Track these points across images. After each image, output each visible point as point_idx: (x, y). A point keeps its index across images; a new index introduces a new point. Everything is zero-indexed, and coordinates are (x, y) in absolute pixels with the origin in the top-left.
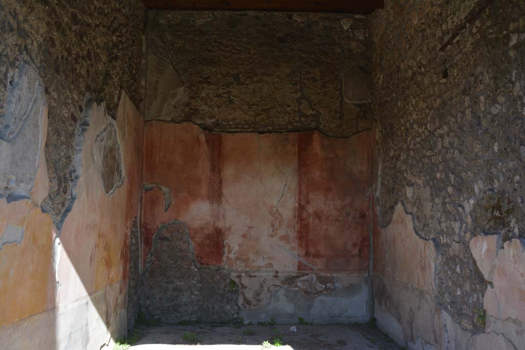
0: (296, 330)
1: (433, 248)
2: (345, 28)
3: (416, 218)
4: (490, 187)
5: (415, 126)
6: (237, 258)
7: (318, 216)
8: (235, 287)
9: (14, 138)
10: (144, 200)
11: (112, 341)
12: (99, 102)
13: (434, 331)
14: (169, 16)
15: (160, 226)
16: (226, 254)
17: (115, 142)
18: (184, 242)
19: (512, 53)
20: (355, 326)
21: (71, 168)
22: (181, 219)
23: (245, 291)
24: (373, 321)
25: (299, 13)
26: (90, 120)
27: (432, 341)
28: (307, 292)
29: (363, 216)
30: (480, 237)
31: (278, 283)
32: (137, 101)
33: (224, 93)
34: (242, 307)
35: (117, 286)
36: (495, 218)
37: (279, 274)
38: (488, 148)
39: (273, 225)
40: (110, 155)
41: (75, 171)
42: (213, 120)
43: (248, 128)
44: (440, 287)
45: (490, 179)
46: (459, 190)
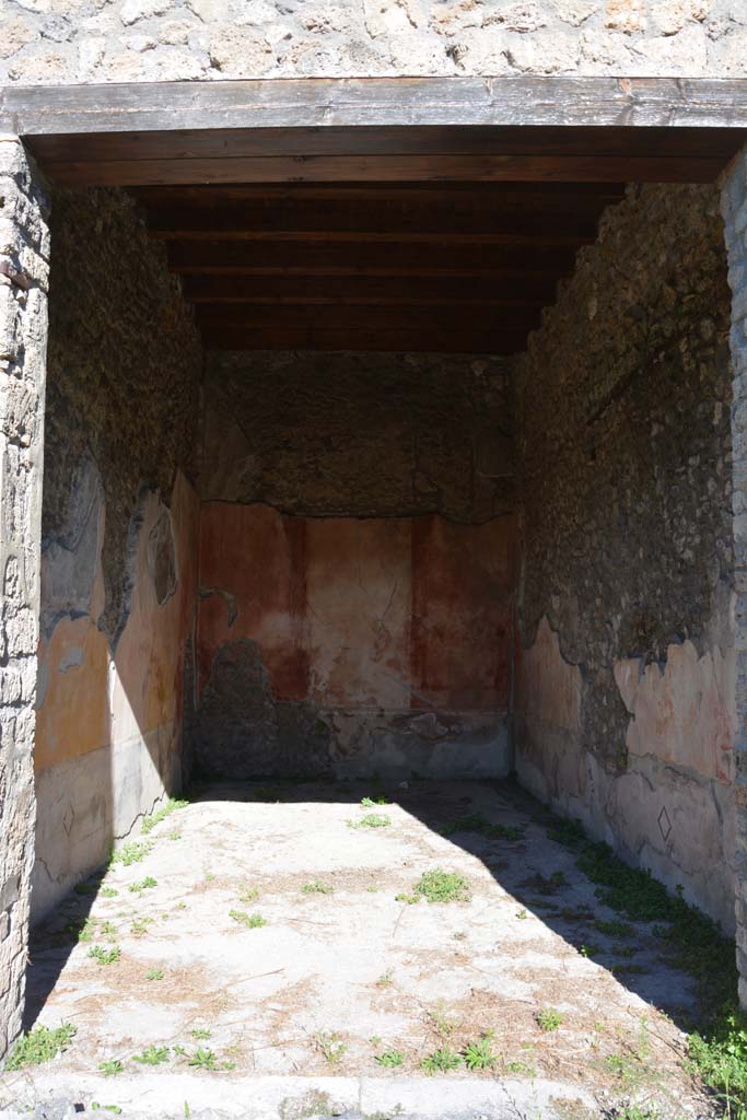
0: (407, 787)
1: (579, 675)
2: (478, 374)
3: (562, 636)
4: (636, 600)
5: (563, 516)
6: (327, 691)
7: (439, 633)
8: (324, 731)
9: (77, 546)
10: (199, 611)
11: (166, 797)
12: (153, 487)
13: (579, 779)
14: (234, 357)
15: (221, 646)
16: (313, 686)
17: (169, 537)
18: (255, 669)
19: (653, 444)
20: (489, 781)
21: (124, 575)
22: (251, 637)
23: (339, 735)
24: (513, 774)
25: (412, 353)
26: (145, 514)
27: (577, 794)
28: (424, 738)
29: (501, 633)
30: (624, 661)
31: (383, 725)
32: (192, 478)
33: (310, 463)
34: (335, 758)
35: (170, 725)
36: (639, 637)
37: (386, 713)
38: (634, 553)
39: (376, 646)
40: (164, 553)
41: (128, 578)
42: (294, 501)
43: (343, 511)
44: (586, 724)
45: (636, 591)
46: (607, 604)
